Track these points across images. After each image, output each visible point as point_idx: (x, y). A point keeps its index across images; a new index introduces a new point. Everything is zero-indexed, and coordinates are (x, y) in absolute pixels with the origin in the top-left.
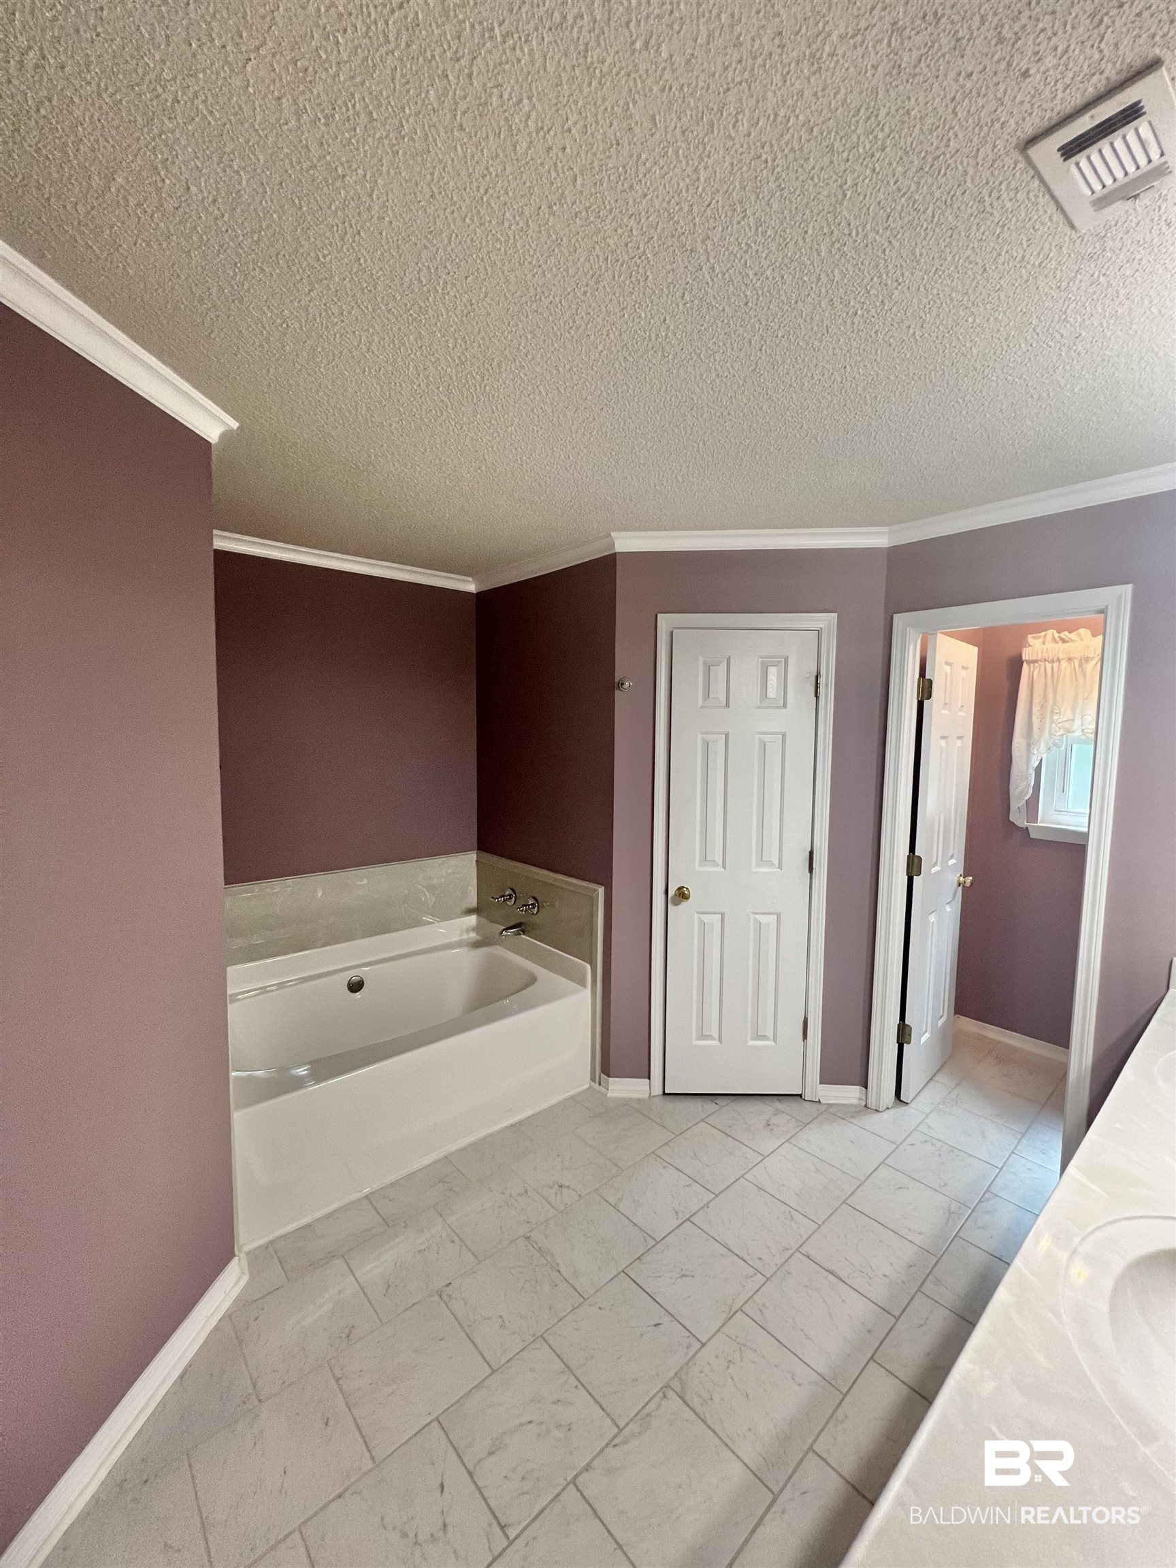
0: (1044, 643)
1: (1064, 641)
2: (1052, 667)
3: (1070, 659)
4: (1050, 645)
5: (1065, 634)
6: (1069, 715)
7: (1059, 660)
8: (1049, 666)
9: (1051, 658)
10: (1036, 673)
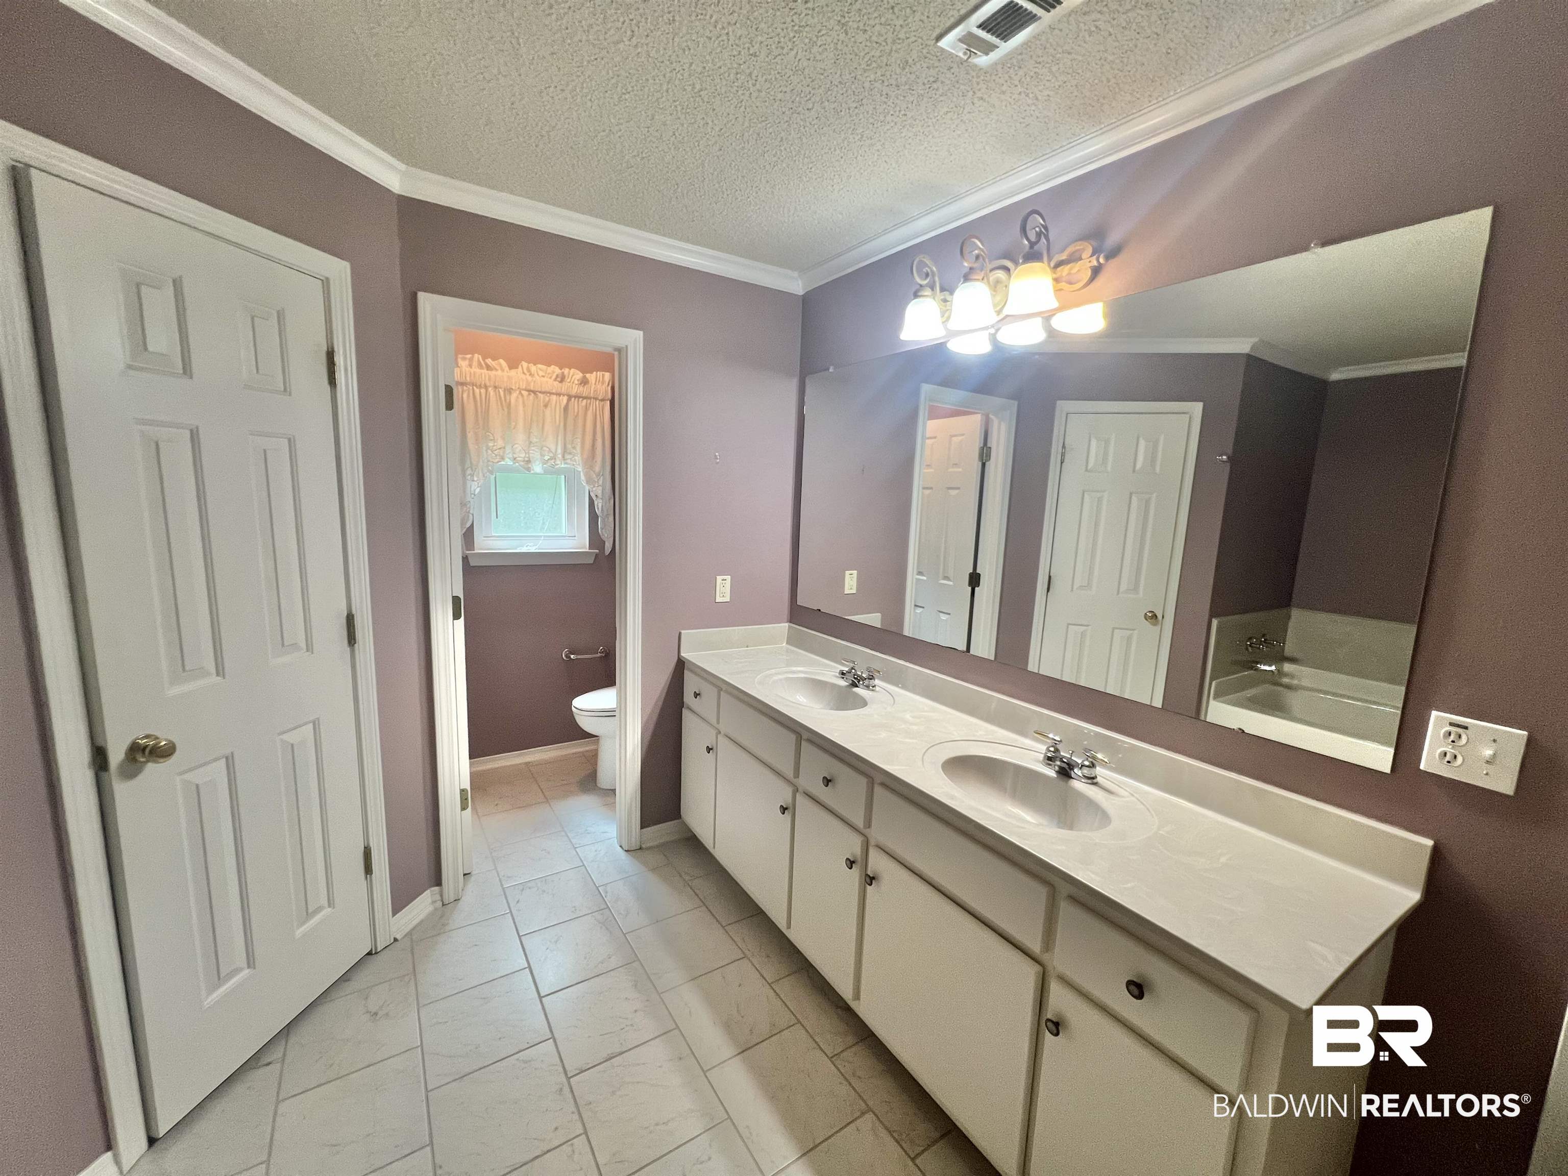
0: (470, 366)
1: (488, 368)
2: (480, 392)
3: (495, 387)
4: (476, 370)
5: (489, 361)
6: (500, 443)
7: (486, 387)
8: (477, 391)
9: (478, 384)
10: (465, 396)
